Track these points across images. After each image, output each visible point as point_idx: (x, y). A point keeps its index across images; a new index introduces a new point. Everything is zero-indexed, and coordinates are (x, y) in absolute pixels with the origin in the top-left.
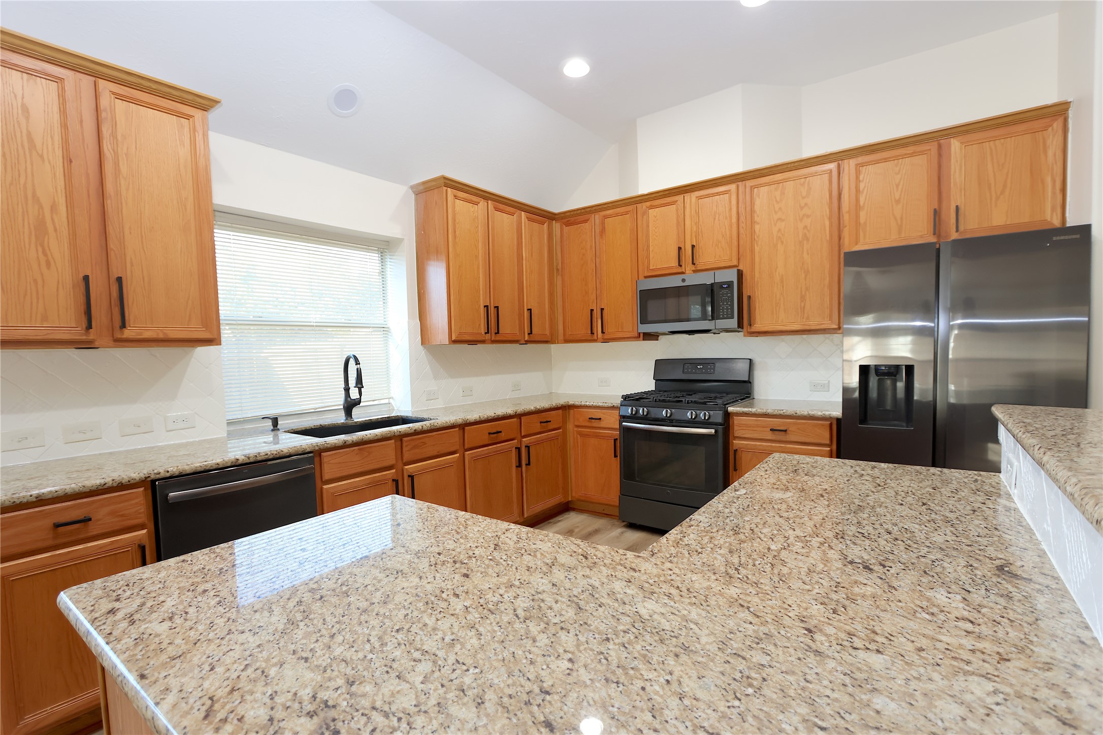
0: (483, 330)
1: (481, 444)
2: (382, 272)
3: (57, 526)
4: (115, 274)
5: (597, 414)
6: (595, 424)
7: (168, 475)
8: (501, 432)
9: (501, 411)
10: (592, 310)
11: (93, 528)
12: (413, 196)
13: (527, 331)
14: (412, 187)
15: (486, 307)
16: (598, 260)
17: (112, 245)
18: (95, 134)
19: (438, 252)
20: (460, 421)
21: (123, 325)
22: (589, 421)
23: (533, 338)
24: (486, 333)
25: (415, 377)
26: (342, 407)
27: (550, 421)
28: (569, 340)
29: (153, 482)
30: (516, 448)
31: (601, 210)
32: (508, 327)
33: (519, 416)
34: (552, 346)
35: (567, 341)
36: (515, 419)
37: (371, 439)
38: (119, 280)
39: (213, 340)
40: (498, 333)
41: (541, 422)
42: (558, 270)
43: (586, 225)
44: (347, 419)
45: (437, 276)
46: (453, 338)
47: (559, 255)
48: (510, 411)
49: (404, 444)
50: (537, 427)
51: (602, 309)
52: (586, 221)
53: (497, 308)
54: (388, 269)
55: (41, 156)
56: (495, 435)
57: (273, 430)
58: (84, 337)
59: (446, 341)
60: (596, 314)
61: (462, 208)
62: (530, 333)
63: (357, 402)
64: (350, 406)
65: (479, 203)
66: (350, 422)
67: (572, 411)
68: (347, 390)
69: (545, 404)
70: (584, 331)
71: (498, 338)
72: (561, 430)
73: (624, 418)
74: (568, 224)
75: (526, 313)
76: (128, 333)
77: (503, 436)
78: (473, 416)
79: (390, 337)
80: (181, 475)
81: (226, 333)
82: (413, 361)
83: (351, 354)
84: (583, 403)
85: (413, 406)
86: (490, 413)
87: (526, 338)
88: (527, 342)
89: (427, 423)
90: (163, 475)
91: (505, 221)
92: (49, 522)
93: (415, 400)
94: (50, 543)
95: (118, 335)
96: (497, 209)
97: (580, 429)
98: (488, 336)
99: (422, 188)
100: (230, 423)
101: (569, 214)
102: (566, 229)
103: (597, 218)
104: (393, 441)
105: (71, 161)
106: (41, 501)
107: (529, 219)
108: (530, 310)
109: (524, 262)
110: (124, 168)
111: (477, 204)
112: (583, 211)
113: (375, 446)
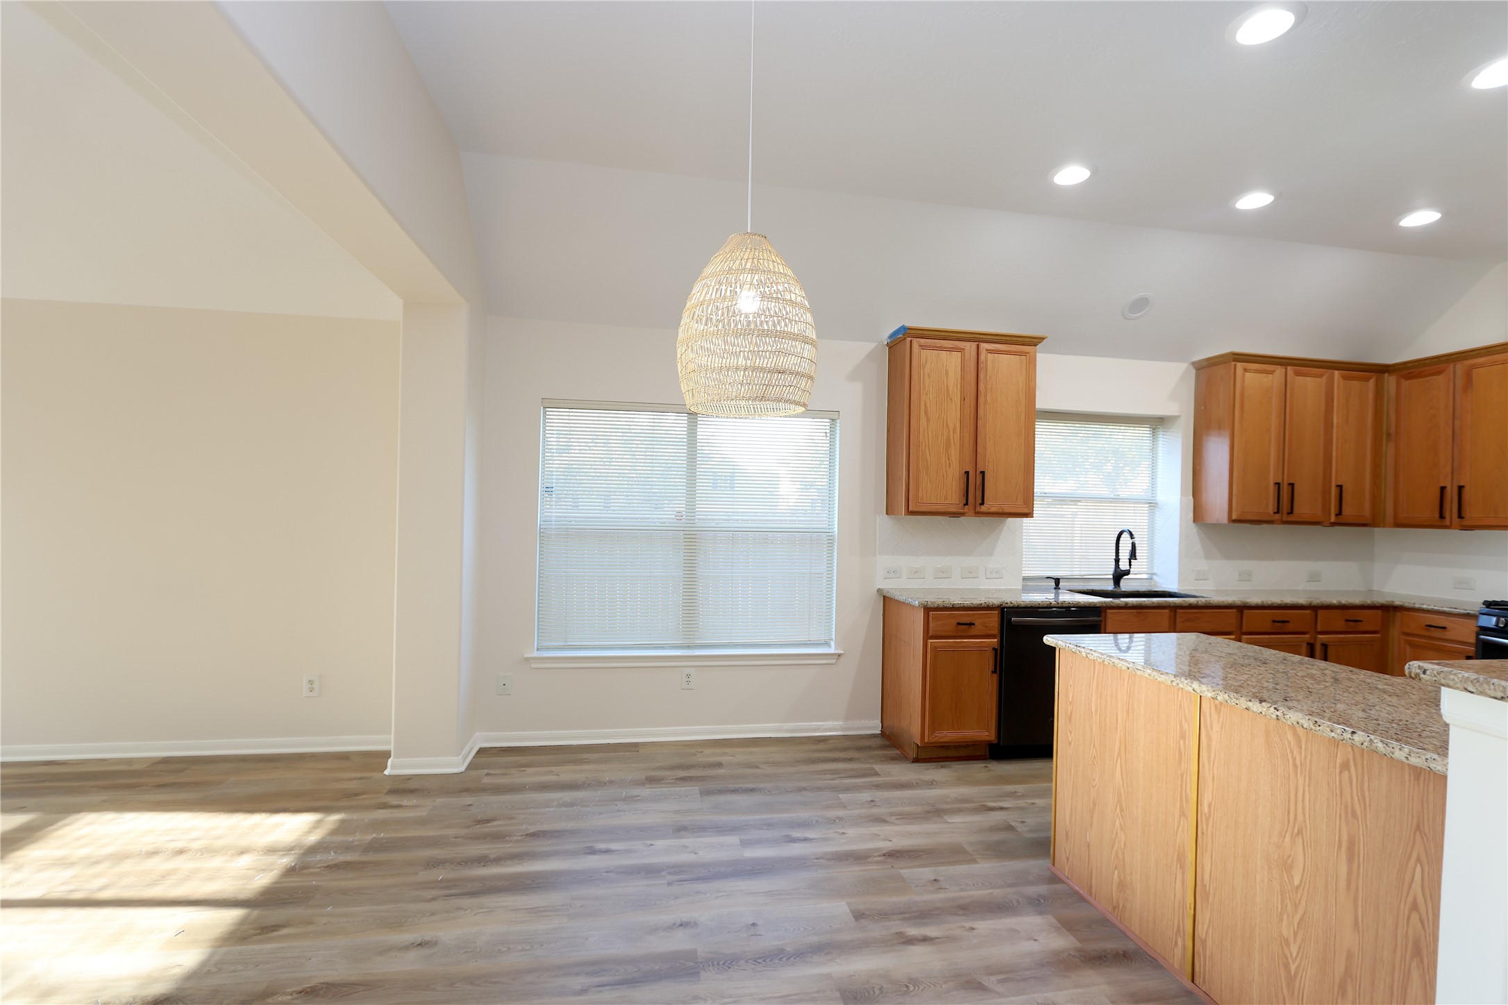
0: (1271, 508)
1: (1262, 630)
2: (1153, 449)
3: (958, 624)
4: (980, 469)
5: (1441, 621)
6: (1438, 634)
7: (1012, 605)
8: (1288, 622)
9: (1289, 600)
10: (1443, 489)
11: (974, 631)
12: (1194, 372)
13: (1333, 510)
14: (1193, 364)
15: (1278, 484)
16: (1457, 423)
17: (979, 450)
18: (976, 378)
19: (1220, 428)
20: (1238, 603)
21: (982, 503)
22: (1426, 630)
23: (1341, 519)
24: (1275, 513)
25: (1184, 555)
26: (1111, 577)
27: (1361, 621)
28: (1400, 524)
29: (1003, 608)
30: (1308, 644)
31: (1466, 358)
32: (1304, 507)
33: (1315, 609)
34: (1376, 529)
35: (1399, 524)
36: (1309, 611)
37: (1149, 605)
38: (983, 473)
39: (1028, 514)
40: (1291, 512)
41: (1347, 620)
42: (1389, 435)
43: (1440, 378)
44: (1115, 587)
45: (1218, 453)
46: (1234, 517)
47: (1393, 415)
48: (1302, 600)
49: (1178, 616)
50: (1341, 625)
51: (1461, 488)
52: (1439, 373)
53: (1292, 485)
54: (1160, 445)
55: (951, 399)
56: (1280, 624)
57: (1055, 588)
58: (962, 511)
59: (1225, 520)
60: (1451, 494)
61: (1251, 379)
62: (1339, 513)
63: (1127, 573)
64: (1119, 576)
65: (1274, 371)
66: (1117, 590)
67: (1399, 614)
68: (1117, 561)
69: (1357, 600)
70: (1432, 513)
71: (1292, 518)
72: (1378, 635)
73: (1485, 630)
74: (1409, 377)
75: (1334, 490)
76: (984, 508)
77: (1290, 627)
78: (1255, 600)
79: (1157, 512)
80: (1018, 607)
81: (1038, 509)
82: (1184, 537)
83: (1125, 528)
84: (1417, 606)
85: (1179, 584)
86: (1276, 600)
87: (1333, 519)
88: (1333, 524)
89: (1203, 600)
90: (1010, 605)
91: (1309, 387)
92: (955, 622)
93: (1182, 578)
94: (954, 634)
95: (978, 510)
96: (1297, 374)
97: (1410, 638)
98: (1277, 517)
99: (1205, 363)
100: (1025, 579)
101: (1411, 364)
102: (1405, 384)
103: (1460, 368)
104: (1167, 611)
105: (964, 399)
106: (953, 608)
107: (1345, 378)
108: (1340, 487)
109: (1335, 430)
110: (989, 398)
111: (1271, 372)
112: (1435, 360)
113: (1151, 612)
